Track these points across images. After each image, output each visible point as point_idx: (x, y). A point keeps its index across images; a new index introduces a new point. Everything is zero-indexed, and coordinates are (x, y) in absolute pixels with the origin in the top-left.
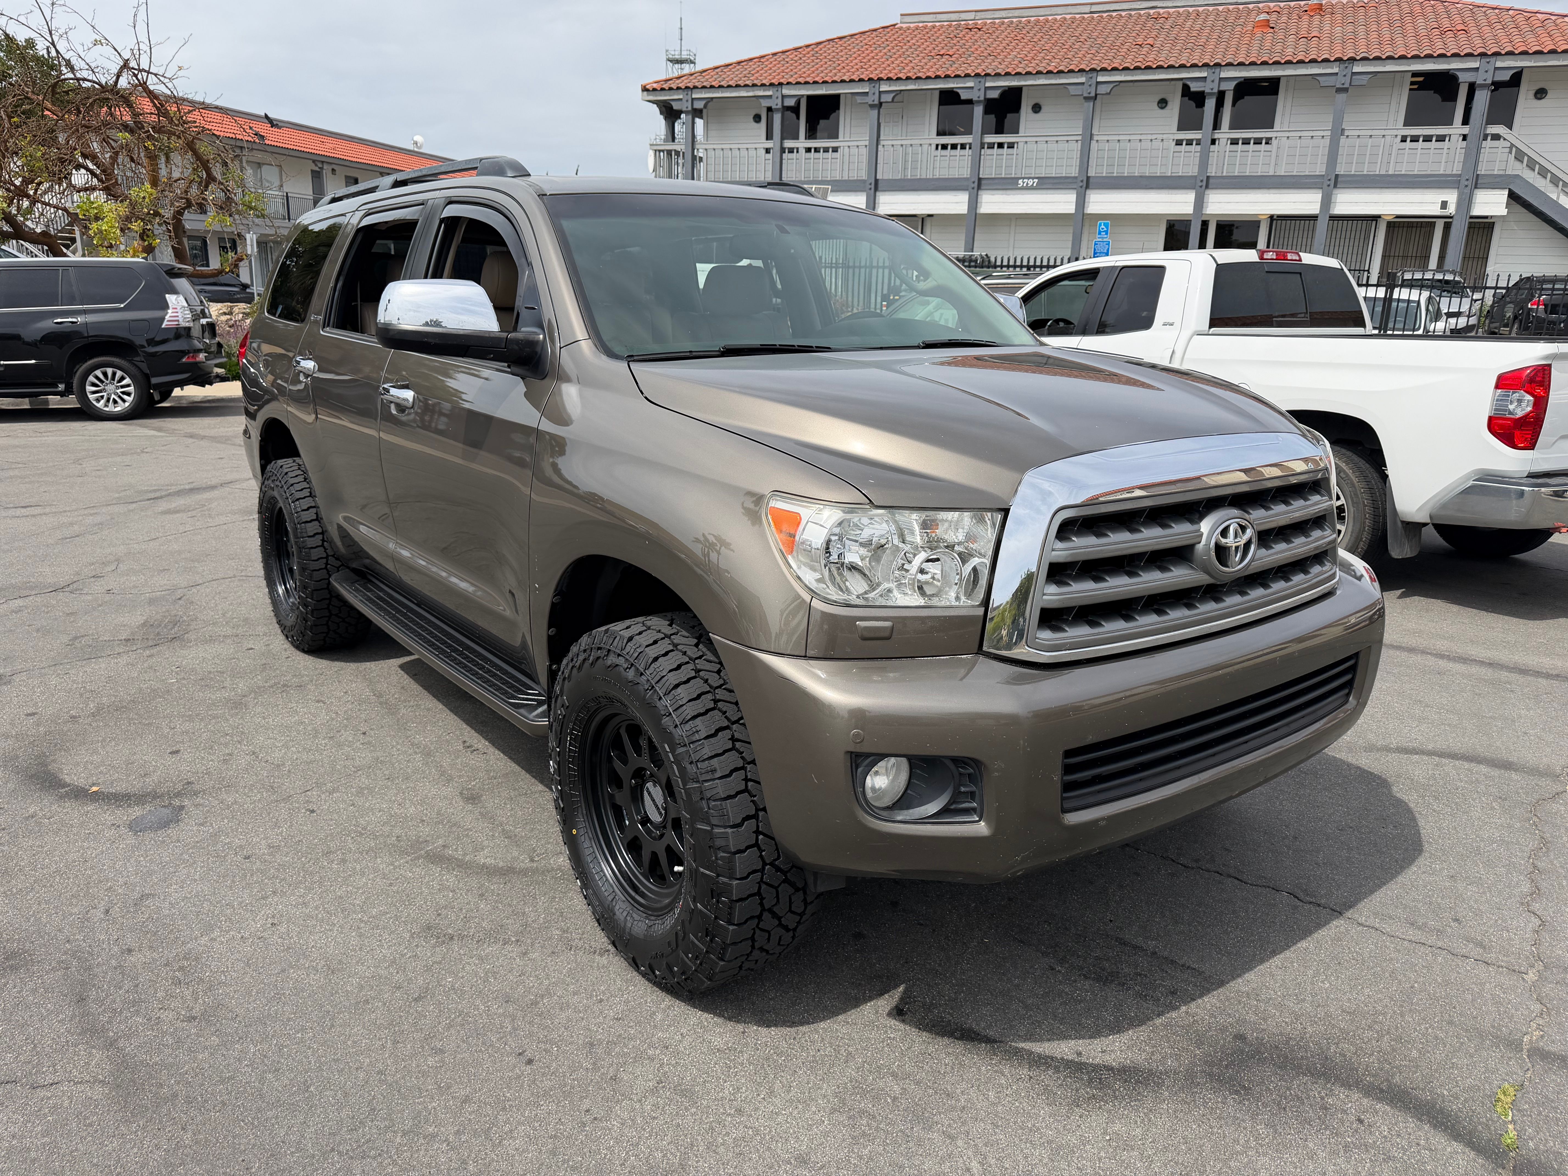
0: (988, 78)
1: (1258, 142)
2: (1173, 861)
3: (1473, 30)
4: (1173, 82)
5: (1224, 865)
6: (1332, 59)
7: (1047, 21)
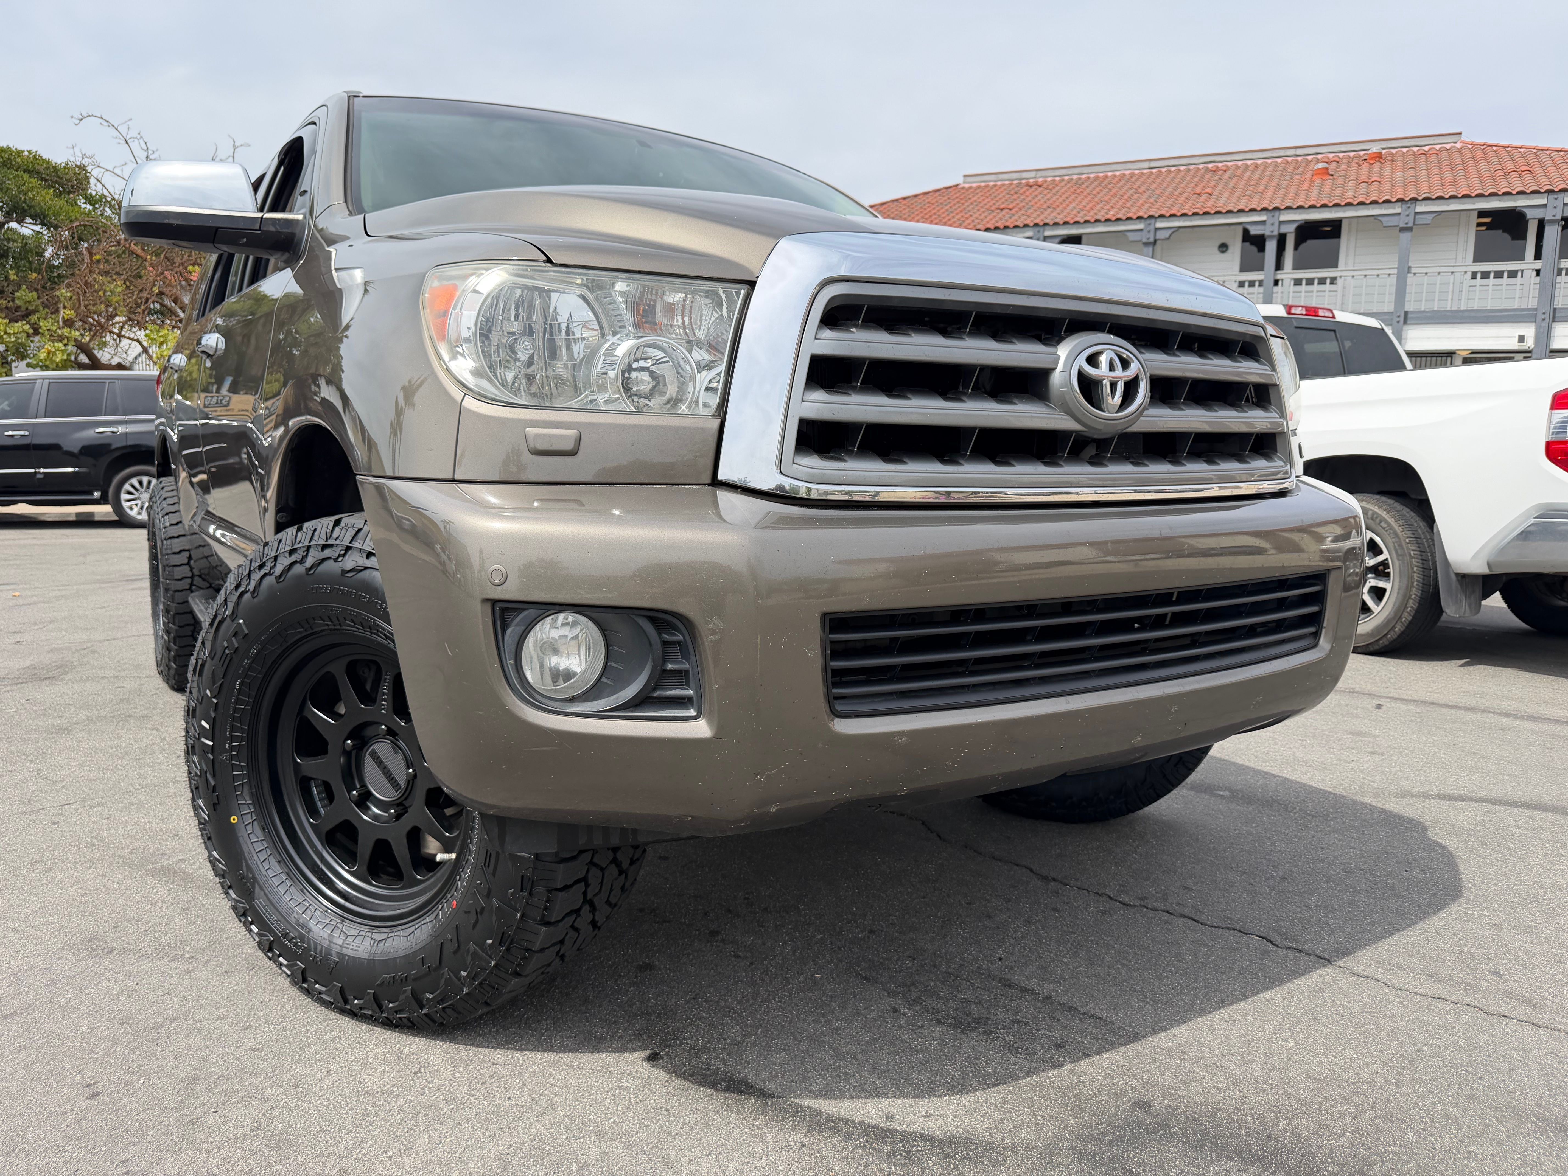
0: (1047, 227)
1: (1322, 281)
2: (1110, 898)
3: (1538, 170)
4: (1233, 227)
5: (1178, 904)
6: (1394, 200)
7: (1107, 177)
